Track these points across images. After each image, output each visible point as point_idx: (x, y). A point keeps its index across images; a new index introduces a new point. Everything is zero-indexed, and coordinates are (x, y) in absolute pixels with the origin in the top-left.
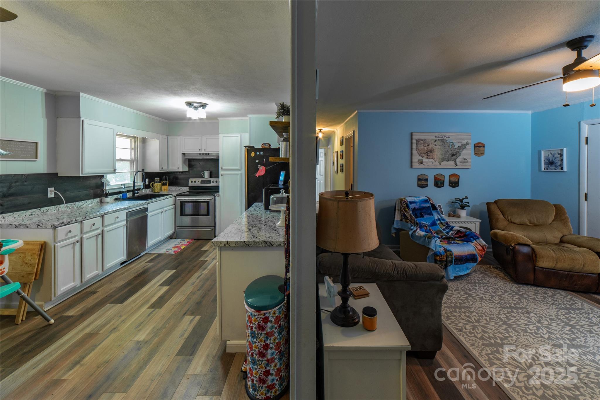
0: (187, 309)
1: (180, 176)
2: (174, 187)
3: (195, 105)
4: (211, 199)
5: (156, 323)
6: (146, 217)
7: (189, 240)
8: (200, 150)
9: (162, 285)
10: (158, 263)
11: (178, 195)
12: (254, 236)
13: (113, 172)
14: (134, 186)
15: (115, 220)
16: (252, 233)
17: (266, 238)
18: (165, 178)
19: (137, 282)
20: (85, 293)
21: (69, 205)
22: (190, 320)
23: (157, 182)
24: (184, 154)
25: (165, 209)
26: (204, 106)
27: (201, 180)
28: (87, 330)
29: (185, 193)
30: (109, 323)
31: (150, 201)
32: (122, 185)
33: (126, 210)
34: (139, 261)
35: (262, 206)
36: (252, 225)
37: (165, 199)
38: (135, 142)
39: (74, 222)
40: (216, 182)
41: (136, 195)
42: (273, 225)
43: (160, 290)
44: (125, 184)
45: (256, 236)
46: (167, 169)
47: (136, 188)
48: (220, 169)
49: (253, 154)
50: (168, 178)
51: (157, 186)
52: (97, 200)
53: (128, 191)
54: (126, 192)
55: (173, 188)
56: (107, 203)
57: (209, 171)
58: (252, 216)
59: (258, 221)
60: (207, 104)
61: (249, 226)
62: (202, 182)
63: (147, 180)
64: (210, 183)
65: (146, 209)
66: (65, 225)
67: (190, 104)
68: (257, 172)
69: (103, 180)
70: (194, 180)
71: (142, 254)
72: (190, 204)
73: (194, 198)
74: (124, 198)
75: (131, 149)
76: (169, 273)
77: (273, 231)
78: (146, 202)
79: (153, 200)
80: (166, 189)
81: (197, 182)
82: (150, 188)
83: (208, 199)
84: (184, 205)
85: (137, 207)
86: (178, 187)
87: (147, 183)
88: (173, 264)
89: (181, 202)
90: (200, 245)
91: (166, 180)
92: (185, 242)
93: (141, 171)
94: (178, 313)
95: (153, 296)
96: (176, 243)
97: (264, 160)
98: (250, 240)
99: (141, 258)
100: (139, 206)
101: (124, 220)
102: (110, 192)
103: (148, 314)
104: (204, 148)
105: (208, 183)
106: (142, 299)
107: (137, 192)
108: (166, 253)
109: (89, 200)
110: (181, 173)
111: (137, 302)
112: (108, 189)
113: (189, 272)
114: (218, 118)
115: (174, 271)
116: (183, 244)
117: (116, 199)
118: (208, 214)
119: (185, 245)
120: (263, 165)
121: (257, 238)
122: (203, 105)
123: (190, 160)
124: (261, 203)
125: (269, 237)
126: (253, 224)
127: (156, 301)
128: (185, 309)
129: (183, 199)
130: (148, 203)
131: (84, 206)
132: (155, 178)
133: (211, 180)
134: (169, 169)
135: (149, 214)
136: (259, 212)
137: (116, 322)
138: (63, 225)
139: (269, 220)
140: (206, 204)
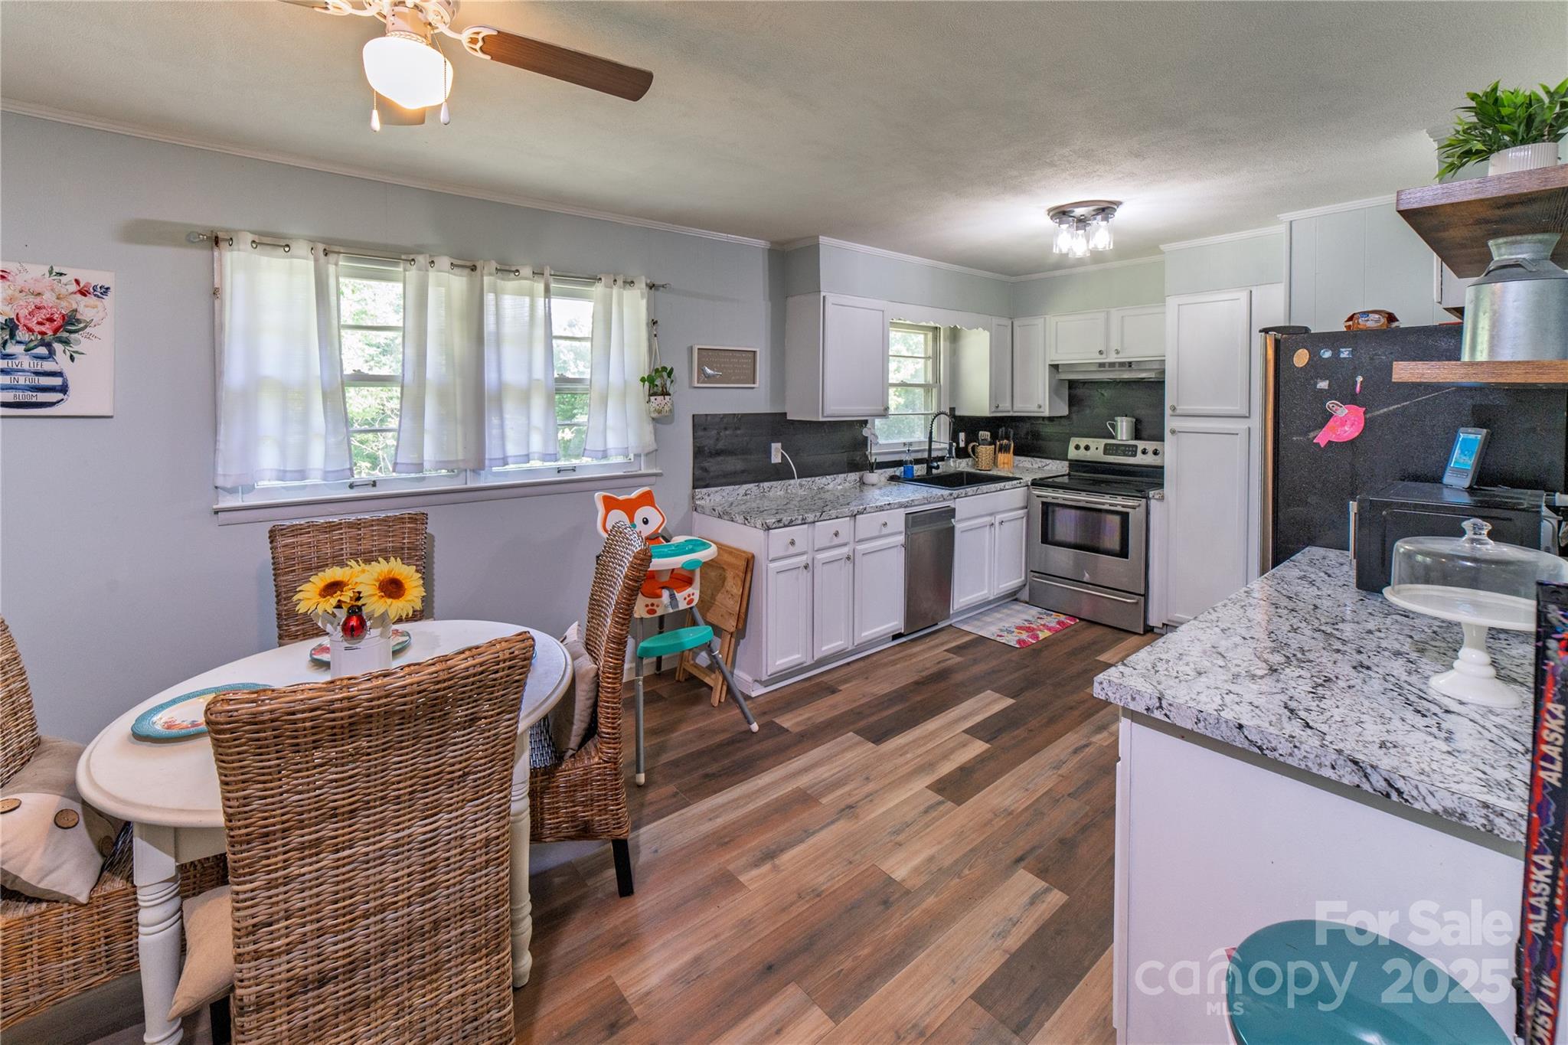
0: (1028, 847)
1: (1048, 430)
2: (1029, 459)
3: (1079, 212)
4: (1134, 508)
5: (940, 847)
6: (951, 530)
7: (1062, 618)
8: (1101, 352)
9: (974, 732)
10: (975, 661)
11: (1036, 483)
12: (1292, 711)
13: (882, 413)
14: (930, 450)
15: (881, 530)
16: (1283, 691)
17: (1365, 745)
18: (1006, 433)
19: (919, 698)
20: (818, 684)
21: (804, 481)
22: (1033, 891)
23: (984, 442)
24: (1055, 367)
25: (999, 517)
26: (1105, 210)
27: (1106, 445)
28: (803, 781)
29: (1056, 480)
30: (844, 785)
31: (962, 491)
32: (905, 444)
33: (905, 507)
34: (932, 643)
35: (1346, 568)
36: (1289, 652)
37: (1001, 490)
38: (936, 339)
39: (800, 522)
40: (1155, 453)
41: (934, 471)
42: (1404, 677)
43: (964, 746)
44: (910, 444)
45: (1303, 714)
46: (1010, 408)
47: (934, 454)
48: (1168, 411)
49: (1301, 358)
50: (1012, 433)
51: (985, 451)
52: (853, 476)
53: (918, 461)
54: (911, 462)
55: (1026, 462)
56: (873, 485)
57: (1133, 417)
58: (1291, 605)
59: (1317, 635)
60: (1119, 204)
61: (1274, 651)
62: (1108, 450)
63: (962, 436)
64: (1135, 455)
65: (951, 513)
66: (785, 526)
67: (1064, 213)
68: (1322, 426)
69: (866, 432)
70: (1083, 442)
71: (941, 625)
72: (1073, 512)
73: (1083, 498)
74: (909, 479)
75: (926, 358)
76: (995, 701)
77: (1409, 714)
78: (951, 494)
79: (970, 490)
80: (1007, 463)
81: (1093, 448)
82: (969, 456)
83: (1123, 506)
84: (1053, 511)
85: (929, 503)
86: (1038, 460)
87: (962, 444)
88: (1012, 677)
89: (1043, 503)
90: (1094, 643)
91: (1008, 439)
92: (1052, 620)
93: (946, 414)
94: (1000, 845)
95: (945, 757)
96: (1026, 617)
97: (1360, 379)
98: (1271, 730)
99: (937, 635)
100: (935, 502)
101: (901, 533)
102: (880, 459)
103: (927, 804)
104: (1115, 344)
105: (1125, 455)
106: (920, 751)
107: (935, 464)
108: (998, 639)
109: (840, 475)
110: (1047, 422)
111: (909, 756)
112: (875, 453)
113: (1051, 721)
114: (1162, 247)
115: (1010, 701)
116: (1044, 625)
117: (893, 478)
118: (1123, 553)
119: (1049, 629)
120: (1350, 399)
121: (1308, 725)
122: (1103, 210)
123: (1072, 384)
124: (1338, 552)
125: (1383, 745)
126: (1294, 644)
127: (950, 774)
128: (1022, 844)
129: (1050, 495)
130: (957, 497)
131: (831, 487)
132: (980, 432)
133: (1136, 446)
134: (1015, 409)
135: (959, 527)
136: (1325, 591)
137: (855, 789)
138: (781, 525)
139: (1384, 644)
140: (1117, 519)
